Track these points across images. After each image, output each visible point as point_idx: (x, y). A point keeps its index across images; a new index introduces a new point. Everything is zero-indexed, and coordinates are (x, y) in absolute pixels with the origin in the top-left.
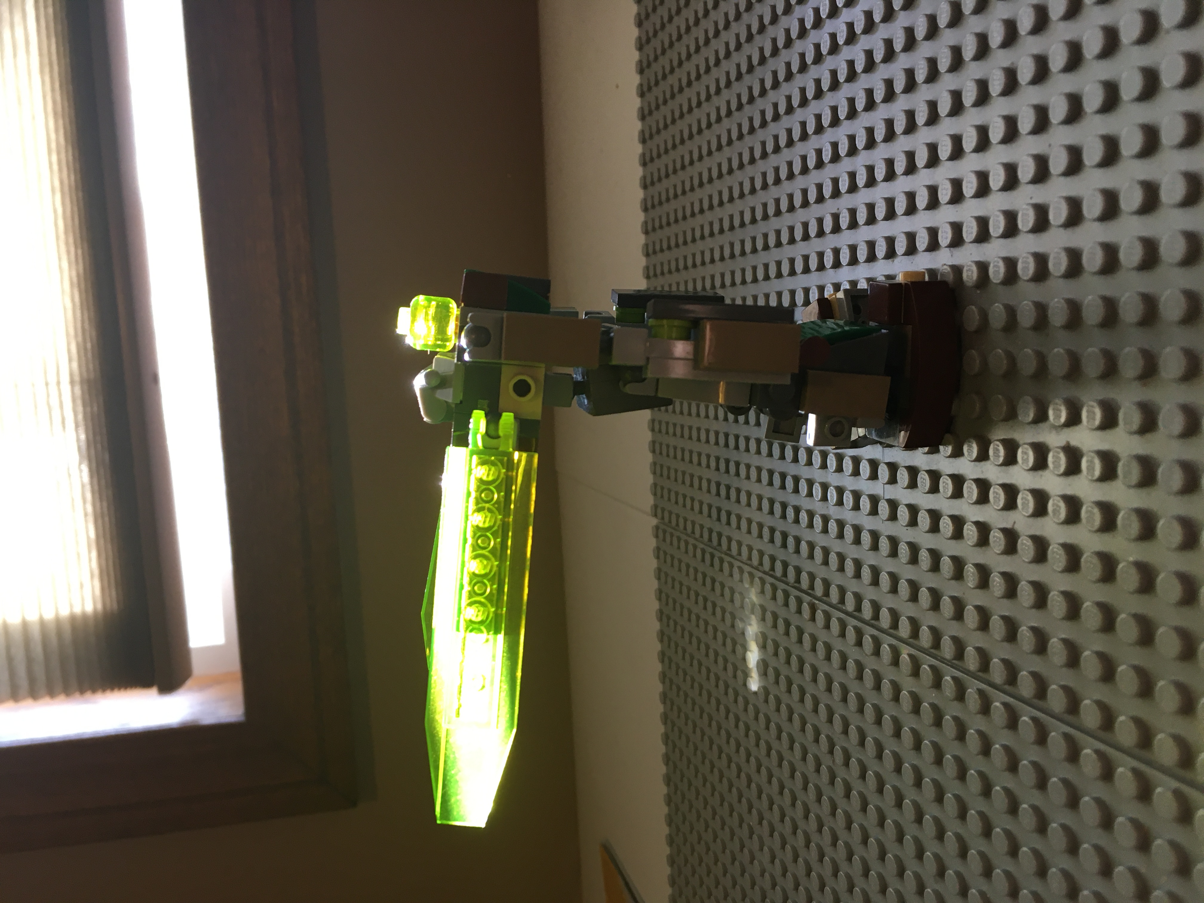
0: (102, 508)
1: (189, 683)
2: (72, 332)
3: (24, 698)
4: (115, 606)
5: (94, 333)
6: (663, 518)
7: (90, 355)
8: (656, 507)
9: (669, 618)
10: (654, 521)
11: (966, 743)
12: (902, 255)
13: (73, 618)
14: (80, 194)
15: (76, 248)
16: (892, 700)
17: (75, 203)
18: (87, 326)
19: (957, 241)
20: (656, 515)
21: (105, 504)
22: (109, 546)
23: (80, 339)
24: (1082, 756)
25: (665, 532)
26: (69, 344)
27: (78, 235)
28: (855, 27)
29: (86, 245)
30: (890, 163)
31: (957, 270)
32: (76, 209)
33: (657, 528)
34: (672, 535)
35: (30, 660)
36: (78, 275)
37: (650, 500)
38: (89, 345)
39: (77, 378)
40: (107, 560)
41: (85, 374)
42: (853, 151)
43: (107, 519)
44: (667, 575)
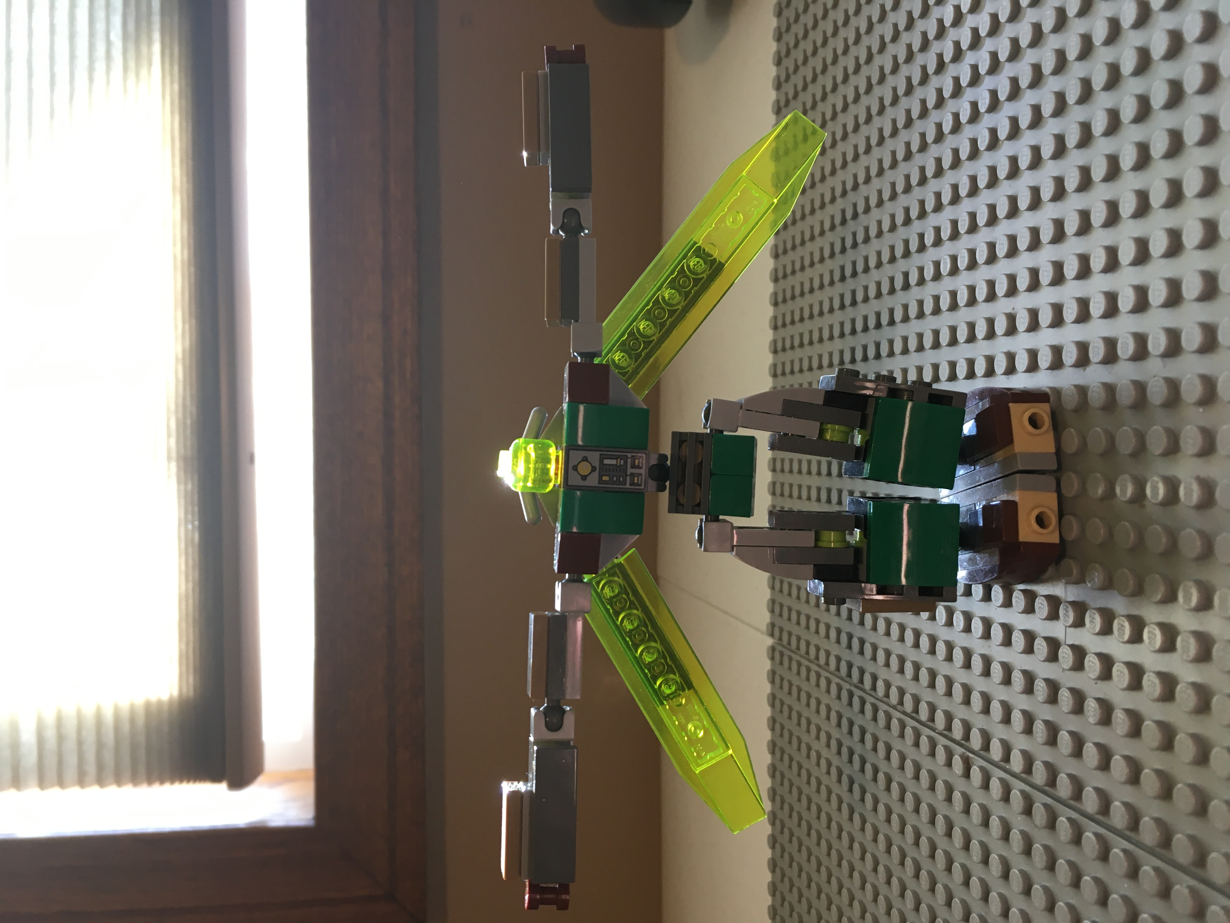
0: (187, 589)
1: (260, 779)
2: (173, 407)
3: (91, 785)
4: (191, 693)
5: (194, 410)
6: (780, 639)
7: (189, 431)
8: (772, 625)
9: (783, 751)
10: (770, 641)
11: (1055, 873)
12: (1023, 372)
13: (148, 706)
14: (193, 269)
15: (184, 322)
16: (981, 825)
17: (187, 278)
18: (188, 402)
19: (1083, 361)
20: (772, 635)
21: (190, 585)
22: (191, 630)
23: (180, 415)
24: (1173, 891)
25: (782, 654)
26: (169, 420)
27: (187, 310)
28: (978, 143)
29: (194, 321)
30: (1012, 279)
31: (1082, 390)
32: (187, 284)
33: (773, 649)
34: (790, 659)
35: (100, 745)
36: (184, 351)
37: (765, 618)
38: (189, 422)
39: (174, 454)
40: (187, 644)
41: (182, 451)
42: (973, 265)
43: (191, 601)
44: (782, 703)
